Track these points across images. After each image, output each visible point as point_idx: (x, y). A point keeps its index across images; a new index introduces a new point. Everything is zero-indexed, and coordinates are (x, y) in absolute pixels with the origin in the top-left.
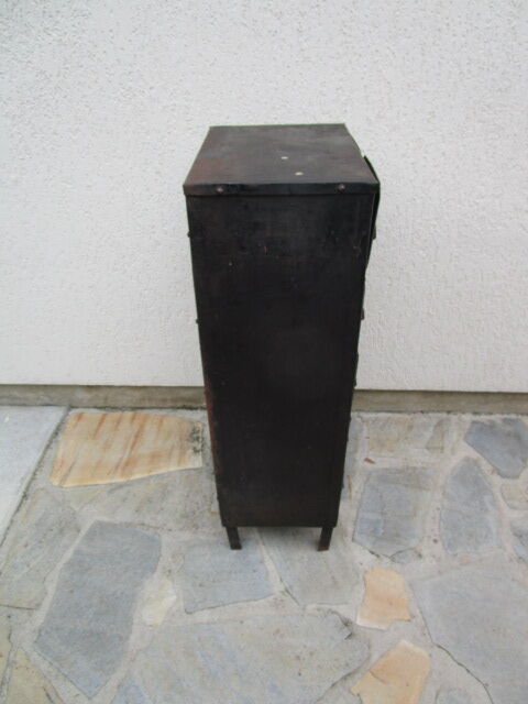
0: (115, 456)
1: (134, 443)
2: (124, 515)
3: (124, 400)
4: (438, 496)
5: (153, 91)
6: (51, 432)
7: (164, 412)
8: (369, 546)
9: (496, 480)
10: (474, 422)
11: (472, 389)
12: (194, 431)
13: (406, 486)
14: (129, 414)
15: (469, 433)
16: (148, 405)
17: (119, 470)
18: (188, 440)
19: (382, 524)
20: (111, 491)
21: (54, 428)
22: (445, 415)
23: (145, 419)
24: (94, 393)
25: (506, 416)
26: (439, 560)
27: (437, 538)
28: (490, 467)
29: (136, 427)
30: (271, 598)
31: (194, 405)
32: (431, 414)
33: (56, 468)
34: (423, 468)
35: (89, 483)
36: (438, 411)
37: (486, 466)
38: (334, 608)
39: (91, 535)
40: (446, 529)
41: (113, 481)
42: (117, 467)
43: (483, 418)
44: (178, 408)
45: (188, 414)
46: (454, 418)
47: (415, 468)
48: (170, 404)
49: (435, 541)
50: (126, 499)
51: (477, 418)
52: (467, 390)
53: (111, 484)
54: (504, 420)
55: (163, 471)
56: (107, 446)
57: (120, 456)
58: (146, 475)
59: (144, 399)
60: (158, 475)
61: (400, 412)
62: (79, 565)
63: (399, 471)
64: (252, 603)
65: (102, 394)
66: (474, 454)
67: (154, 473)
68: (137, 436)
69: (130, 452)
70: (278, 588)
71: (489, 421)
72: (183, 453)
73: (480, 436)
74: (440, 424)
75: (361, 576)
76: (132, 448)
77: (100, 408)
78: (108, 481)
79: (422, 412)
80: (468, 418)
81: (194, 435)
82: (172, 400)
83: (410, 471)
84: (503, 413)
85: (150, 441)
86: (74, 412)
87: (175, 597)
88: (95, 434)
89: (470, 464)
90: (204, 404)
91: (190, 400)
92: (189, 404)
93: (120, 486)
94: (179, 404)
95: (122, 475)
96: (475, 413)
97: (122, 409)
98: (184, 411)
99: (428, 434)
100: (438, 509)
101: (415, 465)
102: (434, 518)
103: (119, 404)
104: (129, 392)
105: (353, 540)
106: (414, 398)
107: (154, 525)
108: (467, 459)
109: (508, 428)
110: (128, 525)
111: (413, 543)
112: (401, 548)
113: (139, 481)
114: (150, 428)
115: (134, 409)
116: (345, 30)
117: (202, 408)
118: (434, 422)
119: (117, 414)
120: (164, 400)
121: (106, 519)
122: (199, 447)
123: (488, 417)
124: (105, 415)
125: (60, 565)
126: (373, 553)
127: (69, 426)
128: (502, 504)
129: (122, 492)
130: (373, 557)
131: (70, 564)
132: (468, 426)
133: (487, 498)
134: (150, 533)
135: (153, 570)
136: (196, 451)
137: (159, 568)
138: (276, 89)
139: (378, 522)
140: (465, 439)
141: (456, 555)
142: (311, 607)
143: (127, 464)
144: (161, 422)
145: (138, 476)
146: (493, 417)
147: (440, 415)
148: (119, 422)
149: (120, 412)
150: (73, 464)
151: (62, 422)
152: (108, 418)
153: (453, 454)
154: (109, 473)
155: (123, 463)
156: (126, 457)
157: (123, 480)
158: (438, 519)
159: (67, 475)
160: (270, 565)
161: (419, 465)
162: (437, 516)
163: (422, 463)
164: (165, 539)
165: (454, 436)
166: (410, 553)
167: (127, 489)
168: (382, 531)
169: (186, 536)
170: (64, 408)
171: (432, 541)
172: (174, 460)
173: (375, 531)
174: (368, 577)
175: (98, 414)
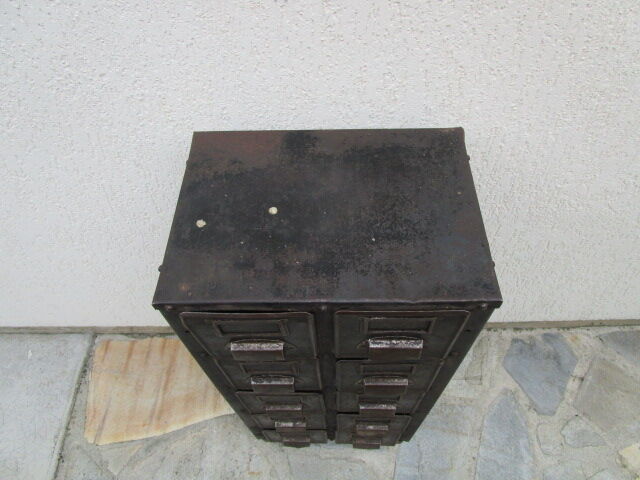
0: (147, 402)
1: (167, 382)
4: (475, 442)
6: (79, 370)
9: (533, 417)
10: (515, 340)
13: (444, 430)
14: (158, 341)
15: (508, 355)
17: (154, 422)
20: (148, 450)
21: (81, 364)
25: (547, 331)
28: (527, 402)
29: (167, 359)
33: (90, 418)
34: (461, 406)
35: (125, 440)
37: (524, 401)
41: (150, 436)
42: (151, 417)
43: (524, 335)
46: (494, 335)
47: (453, 406)
50: (164, 458)
51: (518, 335)
53: (147, 440)
54: (545, 336)
56: (139, 389)
57: (153, 400)
58: (181, 426)
60: (194, 426)
66: (511, 384)
67: (189, 424)
68: (169, 373)
69: (164, 394)
71: (529, 336)
72: (217, 395)
73: (520, 359)
76: (165, 389)
77: (127, 334)
78: (144, 436)
80: (509, 334)
83: (448, 411)
84: (544, 328)
85: (183, 379)
86: (100, 340)
88: (125, 371)
89: (508, 397)
93: (157, 441)
95: (158, 427)
96: (516, 329)
97: (151, 335)
100: (474, 458)
101: (453, 402)
102: (469, 470)
103: (146, 332)
108: (506, 391)
109: (549, 347)
113: (176, 434)
115: (162, 334)
119: (146, 341)
123: (529, 333)
124: (133, 343)
127: (96, 360)
128: (537, 450)
129: (159, 451)
132: (507, 346)
133: (523, 442)
139: (415, 478)
140: (504, 364)
143: (161, 412)
145: (173, 428)
146: (533, 333)
148: (148, 352)
149: (149, 339)
150: (106, 413)
151: (90, 355)
152: (136, 346)
153: (492, 386)
154: (144, 425)
155: (159, 405)
156: (160, 401)
157: (158, 433)
158: (473, 470)
159: (101, 429)
161: (457, 403)
162: (473, 467)
163: (460, 399)
165: (494, 360)
167: (164, 445)
170: (89, 335)
172: (210, 403)
175: (126, 341)
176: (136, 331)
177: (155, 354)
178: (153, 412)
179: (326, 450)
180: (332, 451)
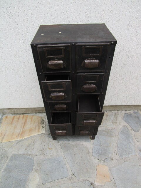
0: (18, 131)
1: (24, 126)
2: (22, 151)
3: (20, 112)
4: (117, 139)
7: (33, 114)
8: (97, 157)
9: (133, 132)
10: (125, 113)
12: (43, 120)
13: (107, 136)
14: (22, 116)
15: (124, 117)
16: (27, 112)
17: (20, 135)
18: (41, 124)
19: (100, 149)
20: (17, 143)
22: (117, 111)
23: (27, 117)
24: (10, 110)
25: (134, 111)
26: (118, 160)
28: (131, 128)
29: (24, 120)
30: (68, 177)
31: (42, 112)
32: (113, 111)
35: (10, 141)
36: (115, 110)
37: (130, 128)
38: (88, 179)
39: (11, 159)
40: (119, 150)
41: (18, 139)
42: (19, 135)
43: (128, 112)
44: (37, 113)
45: (40, 115)
46: (119, 112)
47: (109, 130)
48: (34, 112)
49: (116, 154)
50: (22, 145)
51: (126, 112)
52: (125, 105)
53: (17, 141)
54: (134, 112)
55: (33, 135)
56: (15, 128)
57: (20, 130)
58: (28, 137)
59: (26, 111)
60: (32, 137)
62: (8, 170)
63: (105, 131)
64: (63, 179)
66: (126, 124)
67: (30, 136)
68: (25, 123)
69: (23, 129)
70: (70, 173)
72: (39, 129)
73: (127, 118)
74: (115, 114)
75: (95, 168)
76: (23, 127)
77: (13, 114)
78: (16, 139)
79: (110, 111)
80: (123, 112)
81: (42, 122)
82: (35, 111)
83: (108, 131)
84: (133, 110)
85: (29, 125)
86: (4, 116)
87: (39, 179)
88: (11, 123)
89: (125, 127)
90: (45, 111)
91: (40, 111)
92: (40, 112)
93: (20, 141)
95: (21, 137)
96: (125, 110)
97: (20, 114)
99: (112, 118)
100: (117, 143)
102: (116, 146)
103: (18, 113)
104: (21, 109)
105: (92, 155)
107: (31, 154)
108: (124, 126)
109: (135, 115)
110: (23, 154)
111: (110, 155)
112: (107, 157)
113: (26, 139)
114: (29, 120)
115: (23, 114)
117: (44, 113)
118: (114, 114)
119: (18, 116)
120: (33, 111)
121: (16, 153)
122: (44, 126)
123: (129, 112)
124: (14, 116)
125: (2, 170)
127: (3, 121)
128: (135, 141)
129: (21, 143)
130: (99, 161)
131: (5, 170)
132: (123, 115)
133: (131, 139)
134: (30, 157)
135: (32, 170)
136: (43, 127)
137: (34, 169)
140: (123, 119)
141: (123, 158)
142: (81, 179)
143: (22, 133)
144: (32, 118)
145: (25, 137)
146: (130, 111)
148: (19, 118)
149: (19, 115)
150: (5, 134)
151: (1, 120)
152: (15, 117)
153: (120, 124)
154: (16, 137)
155: (21, 133)
156: (21, 131)
157: (21, 139)
159: (3, 138)
160: (68, 166)
161: (110, 129)
162: (117, 145)
163: (111, 128)
164: (35, 159)
165: (120, 118)
166: (109, 159)
167: (22, 142)
168: (100, 152)
169: (42, 157)
170: (1, 115)
171: (115, 154)
172: (37, 131)
173: (99, 152)
174: (97, 168)
175: (12, 116)
176: (15, 113)
177: (21, 119)
178: (19, 134)
179: (72, 142)
180: (73, 142)
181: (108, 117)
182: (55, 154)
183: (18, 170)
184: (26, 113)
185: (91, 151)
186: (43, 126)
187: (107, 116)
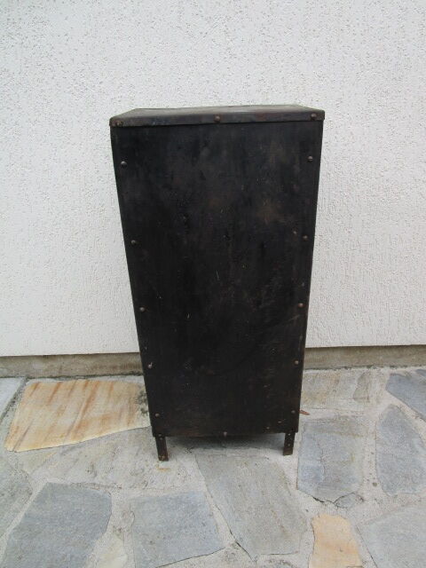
0: (67, 420)
1: (87, 407)
2: (78, 475)
3: (79, 368)
4: (372, 441)
5: (102, 86)
6: (9, 400)
7: (114, 379)
8: (313, 494)
9: (421, 424)
10: (392, 375)
11: (389, 343)
12: (142, 394)
13: (341, 434)
14: (82, 382)
15: (390, 383)
16: (99, 373)
17: (71, 434)
18: (136, 403)
19: (323, 471)
20: (63, 454)
21: (11, 397)
22: (366, 369)
23: (97, 385)
24: (50, 363)
25: (419, 368)
26: (380, 502)
27: (376, 481)
28: (413, 413)
29: (88, 393)
30: (222, 552)
32: (353, 369)
33: (11, 434)
34: (353, 416)
35: (43, 446)
36: (360, 367)
37: (410, 413)
38: (286, 558)
39: (41, 499)
40: (383, 471)
41: (65, 444)
42: (69, 431)
43: (400, 370)
44: (127, 375)
45: (136, 380)
46: (374, 371)
47: (347, 417)
48: (119, 371)
49: (375, 484)
50: (77, 460)
51: (394, 371)
52: (384, 344)
53: (63, 447)
54: (418, 371)
55: (114, 431)
56: (60, 412)
57: (72, 420)
58: (97, 436)
59: (96, 367)
60: (108, 436)
61: (326, 369)
62: (28, 529)
63: (332, 421)
64: (205, 558)
65: (56, 364)
66: (397, 402)
67: (104, 434)
68: (89, 401)
69: (83, 415)
70: (228, 541)
71: (406, 372)
72: (131, 415)
73: (399, 385)
74: (362, 377)
75: (308, 523)
76: (85, 411)
77: (55, 378)
78: (62, 444)
79: (346, 368)
80: (386, 371)
81: (142, 398)
82: (121, 367)
83: (342, 420)
84: (416, 366)
85: (101, 405)
86: (30, 383)
87: (126, 557)
88: (49, 401)
89: (395, 412)
93: (73, 448)
94: (128, 371)
95: (74, 438)
96: (392, 367)
97: (75, 377)
98: (133, 377)
99: (353, 387)
100: (373, 453)
101: (346, 414)
102: (370, 462)
103: (72, 373)
104: (82, 361)
105: (297, 488)
106: (338, 355)
107: (104, 484)
108: (391, 407)
110: (79, 485)
111: (354, 487)
112: (344, 493)
113: (91, 442)
114: (101, 395)
115: (86, 377)
116: (264, 31)
118: (357, 376)
119: (70, 382)
120: (115, 367)
121: (58, 481)
122: (147, 408)
123: (404, 369)
124: (59, 384)
125: (9, 530)
126: (317, 500)
127: (26, 395)
129: (74, 454)
130: (318, 503)
131: (20, 528)
132: (387, 378)
133: (415, 441)
134: (101, 492)
135: (104, 530)
136: (144, 412)
137: (110, 528)
138: (208, 82)
139: (318, 469)
140: (387, 389)
141: (396, 497)
142: (262, 560)
143: (79, 427)
144: (111, 388)
145: (89, 438)
146: (407, 369)
147: (360, 369)
148: (72, 389)
149: (74, 380)
150: (28, 429)
151: (20, 391)
152: (62, 386)
153: (378, 402)
154: (62, 436)
155: (76, 425)
156: (77, 421)
157: (74, 442)
158: (374, 463)
159: (21, 440)
160: (219, 519)
161: (350, 414)
162: (373, 460)
163: (352, 412)
164: (116, 497)
165: (377, 387)
166: (352, 498)
167: (78, 450)
168: (323, 477)
169: (136, 493)
170: (21, 379)
171: (371, 485)
172: (124, 420)
173: (317, 478)
174: (316, 524)
175: (53, 382)
176: (64, 373)
177: (78, 390)
178: (73, 426)
179: (232, 450)
180: (236, 450)
181: (341, 383)
182: (178, 483)
183: (60, 529)
184: (94, 376)
185: (292, 477)
186: (142, 410)
187: (338, 381)
